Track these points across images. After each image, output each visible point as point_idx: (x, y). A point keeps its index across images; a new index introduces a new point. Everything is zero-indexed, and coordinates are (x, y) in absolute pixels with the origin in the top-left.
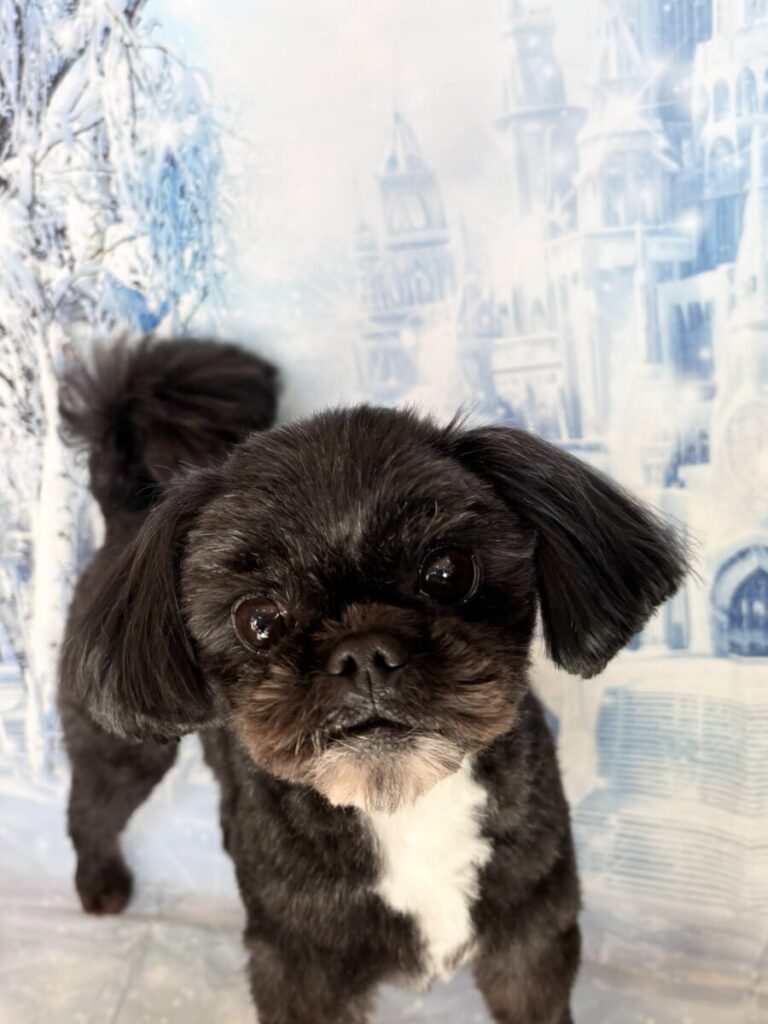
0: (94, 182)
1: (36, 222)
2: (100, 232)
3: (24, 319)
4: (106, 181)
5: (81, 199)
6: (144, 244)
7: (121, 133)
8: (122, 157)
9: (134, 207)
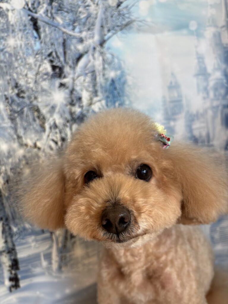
0: (91, 86)
1: (73, 96)
2: (91, 99)
3: (64, 123)
4: (94, 85)
5: (87, 90)
6: (104, 102)
7: (100, 74)
8: (100, 80)
9: (102, 92)
